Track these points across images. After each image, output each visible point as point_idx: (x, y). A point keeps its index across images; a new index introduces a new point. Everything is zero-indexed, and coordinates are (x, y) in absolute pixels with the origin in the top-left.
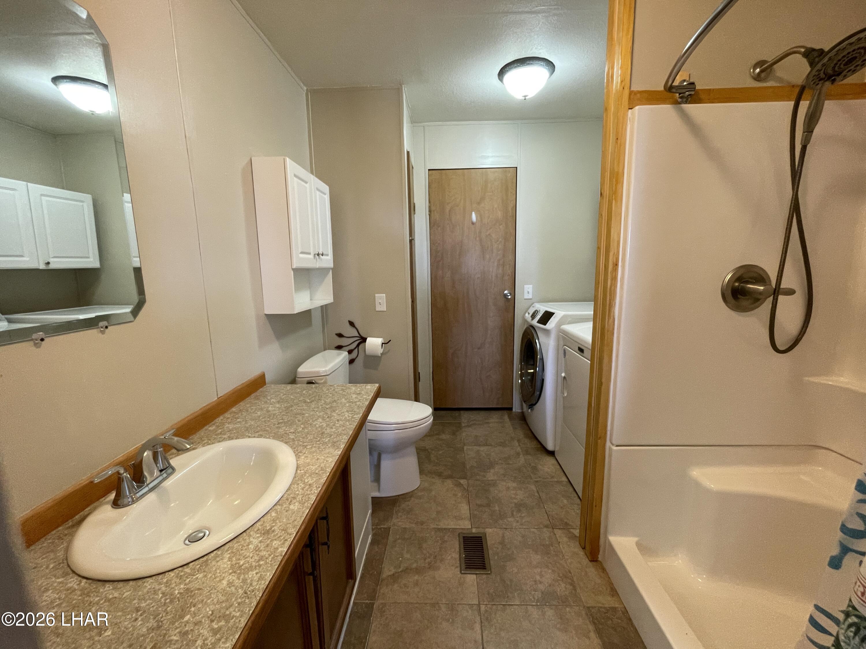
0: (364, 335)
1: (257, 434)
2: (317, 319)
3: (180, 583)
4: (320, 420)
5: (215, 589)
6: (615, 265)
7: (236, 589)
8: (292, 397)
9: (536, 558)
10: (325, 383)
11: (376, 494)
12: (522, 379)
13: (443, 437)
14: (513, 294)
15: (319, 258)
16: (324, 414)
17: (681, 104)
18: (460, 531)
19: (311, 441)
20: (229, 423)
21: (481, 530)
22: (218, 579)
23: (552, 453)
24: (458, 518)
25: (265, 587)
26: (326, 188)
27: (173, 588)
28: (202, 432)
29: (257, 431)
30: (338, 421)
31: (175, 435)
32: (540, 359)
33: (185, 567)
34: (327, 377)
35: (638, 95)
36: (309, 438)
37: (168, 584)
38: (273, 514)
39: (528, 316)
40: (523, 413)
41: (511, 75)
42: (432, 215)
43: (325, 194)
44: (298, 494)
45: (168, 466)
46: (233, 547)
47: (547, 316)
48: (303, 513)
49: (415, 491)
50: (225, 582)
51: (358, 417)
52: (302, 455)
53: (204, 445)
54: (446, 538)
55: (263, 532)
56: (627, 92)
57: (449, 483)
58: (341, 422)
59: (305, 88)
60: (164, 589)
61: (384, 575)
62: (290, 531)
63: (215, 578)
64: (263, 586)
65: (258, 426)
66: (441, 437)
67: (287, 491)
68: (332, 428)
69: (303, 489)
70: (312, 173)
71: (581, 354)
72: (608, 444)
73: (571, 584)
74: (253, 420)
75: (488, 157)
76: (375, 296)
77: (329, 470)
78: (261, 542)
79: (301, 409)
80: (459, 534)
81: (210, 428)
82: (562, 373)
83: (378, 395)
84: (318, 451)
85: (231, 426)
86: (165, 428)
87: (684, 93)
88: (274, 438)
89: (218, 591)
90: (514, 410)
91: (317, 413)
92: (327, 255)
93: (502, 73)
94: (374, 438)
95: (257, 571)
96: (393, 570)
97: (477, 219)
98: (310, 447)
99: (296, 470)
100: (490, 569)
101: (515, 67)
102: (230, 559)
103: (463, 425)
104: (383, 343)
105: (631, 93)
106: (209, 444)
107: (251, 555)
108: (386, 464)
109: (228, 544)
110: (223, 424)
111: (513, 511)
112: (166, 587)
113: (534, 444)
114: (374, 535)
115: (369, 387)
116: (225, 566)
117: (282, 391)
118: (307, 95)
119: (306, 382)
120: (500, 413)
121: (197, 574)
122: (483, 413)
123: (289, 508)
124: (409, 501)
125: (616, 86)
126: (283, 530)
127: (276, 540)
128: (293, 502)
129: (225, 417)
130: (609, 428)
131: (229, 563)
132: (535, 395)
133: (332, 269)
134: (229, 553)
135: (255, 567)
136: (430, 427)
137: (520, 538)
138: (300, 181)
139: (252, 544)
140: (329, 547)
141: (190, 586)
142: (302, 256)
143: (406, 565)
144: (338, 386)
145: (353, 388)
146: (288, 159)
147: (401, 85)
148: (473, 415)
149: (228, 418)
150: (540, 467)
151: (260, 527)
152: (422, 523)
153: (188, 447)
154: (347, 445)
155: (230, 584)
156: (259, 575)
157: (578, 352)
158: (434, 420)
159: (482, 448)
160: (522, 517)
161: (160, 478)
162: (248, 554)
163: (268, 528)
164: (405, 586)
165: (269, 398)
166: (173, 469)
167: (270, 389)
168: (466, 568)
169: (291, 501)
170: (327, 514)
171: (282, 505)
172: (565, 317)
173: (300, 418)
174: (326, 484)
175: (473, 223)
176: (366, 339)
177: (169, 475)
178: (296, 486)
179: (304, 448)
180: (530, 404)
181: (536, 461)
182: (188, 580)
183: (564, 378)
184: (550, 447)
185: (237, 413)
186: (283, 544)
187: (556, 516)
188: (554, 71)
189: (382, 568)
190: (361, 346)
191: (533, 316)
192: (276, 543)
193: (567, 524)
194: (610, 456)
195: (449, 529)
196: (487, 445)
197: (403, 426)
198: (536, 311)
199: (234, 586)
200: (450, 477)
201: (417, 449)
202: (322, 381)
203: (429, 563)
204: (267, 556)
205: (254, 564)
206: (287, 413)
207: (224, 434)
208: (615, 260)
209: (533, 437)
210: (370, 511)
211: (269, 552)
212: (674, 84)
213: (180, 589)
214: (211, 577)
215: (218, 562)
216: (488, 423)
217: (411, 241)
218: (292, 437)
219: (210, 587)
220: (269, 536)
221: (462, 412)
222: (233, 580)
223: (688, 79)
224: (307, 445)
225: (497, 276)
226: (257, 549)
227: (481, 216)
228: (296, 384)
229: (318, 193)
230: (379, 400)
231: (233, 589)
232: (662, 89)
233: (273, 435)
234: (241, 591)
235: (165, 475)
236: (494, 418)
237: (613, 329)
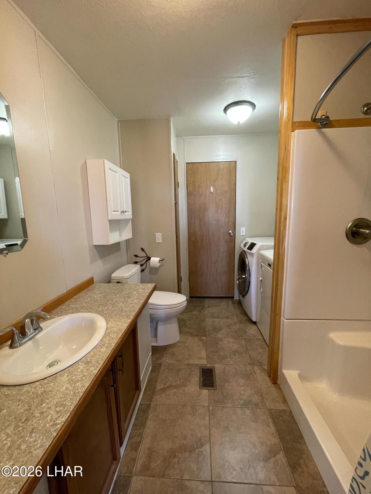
0: (149, 256)
1: (87, 310)
2: (123, 247)
3: (41, 388)
4: (121, 303)
5: (59, 391)
6: (285, 218)
7: (69, 391)
8: (107, 290)
9: (242, 381)
10: (127, 282)
11: (155, 344)
12: (239, 281)
13: (194, 313)
14: (234, 233)
15: (124, 214)
16: (124, 300)
17: (321, 128)
18: (201, 366)
19: (115, 315)
20: (72, 304)
21: (212, 365)
22: (61, 386)
23: (255, 323)
24: (200, 358)
25: (84, 391)
26: (128, 175)
27: (38, 390)
28: (58, 309)
29: (87, 309)
30: (131, 304)
31: (43, 310)
32: (248, 270)
33: (45, 380)
34: (128, 279)
35: (297, 124)
36: (114, 313)
37: (35, 388)
38: (92, 353)
39: (242, 245)
40: (240, 300)
41: (231, 111)
42: (188, 188)
43: (127, 178)
44: (106, 343)
45: (38, 326)
46: (70, 370)
47: (252, 245)
48: (108, 353)
49: (177, 343)
50: (64, 388)
51: (142, 302)
52: (110, 322)
53: (58, 316)
54: (193, 369)
55: (86, 363)
56: (290, 122)
57: (196, 339)
58: (132, 305)
59: (117, 120)
60: (33, 390)
61: (157, 389)
62: (99, 362)
63: (59, 386)
64: (83, 390)
65: (88, 306)
66: (193, 313)
67: (100, 341)
68: (127, 308)
69: (109, 340)
70: (121, 168)
71: (270, 267)
72: (282, 318)
73: (261, 396)
74: (86, 303)
75: (220, 155)
76: (155, 235)
77: (123, 330)
78: (84, 368)
79: (112, 297)
80: (200, 367)
81: (62, 307)
82: (260, 278)
83: (154, 289)
84: (119, 320)
85: (73, 306)
86: (37, 308)
87: (323, 122)
88: (96, 313)
89: (60, 393)
90: (235, 298)
91: (120, 299)
92: (129, 212)
93: (226, 109)
94: (154, 313)
95: (81, 382)
96: (163, 386)
97: (213, 191)
98: (115, 318)
99: (106, 330)
100: (216, 387)
101: (233, 106)
102: (68, 376)
103: (206, 306)
104: (160, 261)
105: (293, 123)
106: (62, 316)
107: (79, 374)
108: (161, 328)
109: (67, 368)
110: (69, 305)
111: (231, 355)
112: (34, 389)
113: (245, 318)
114: (153, 367)
115: (150, 285)
116: (65, 379)
117: (103, 287)
118: (118, 124)
119: (116, 282)
120: (226, 299)
121: (50, 383)
122: (217, 300)
123: (100, 350)
124: (173, 348)
125: (285, 119)
126: (96, 362)
127: (92, 367)
128: (103, 347)
129: (70, 301)
130: (282, 309)
131: (67, 378)
132: (246, 290)
133: (131, 219)
134: (68, 373)
135: (81, 380)
136: (185, 307)
137: (233, 370)
138: (112, 172)
139: (80, 369)
140: (123, 372)
141: (47, 389)
142: (113, 213)
143: (169, 383)
144: (133, 284)
145: (141, 286)
146: (106, 161)
147: (170, 117)
148: (212, 301)
149: (72, 302)
150: (247, 330)
151: (84, 360)
152: (180, 361)
153: (49, 317)
154: (135, 317)
155: (67, 389)
156: (82, 385)
157: (268, 266)
158: (187, 303)
159: (215, 320)
160: (236, 359)
161: (35, 333)
162: (77, 374)
163: (88, 361)
164: (169, 395)
165: (95, 291)
166: (42, 329)
167: (96, 285)
168: (202, 386)
169: (102, 347)
170: (122, 353)
171: (97, 349)
172: (262, 246)
173: (111, 302)
174: (121, 338)
175: (211, 193)
176: (150, 258)
177: (39, 332)
178: (105, 339)
179: (111, 319)
180: (243, 295)
181: (246, 327)
182: (46, 386)
183: (261, 280)
184: (254, 320)
185: (77, 299)
186: (96, 369)
187: (255, 358)
188: (255, 108)
189: (156, 385)
190: (148, 262)
191: (245, 245)
192: (92, 369)
193: (261, 363)
194: (283, 325)
195: (195, 364)
196: (218, 318)
197: (170, 307)
198: (247, 242)
199: (69, 390)
200: (197, 335)
201: (178, 319)
202: (125, 281)
203: (183, 383)
204: (87, 375)
205: (80, 379)
206: (104, 299)
207: (70, 310)
208: (285, 216)
209: (246, 314)
210: (150, 354)
211: (88, 373)
212: (316, 117)
213: (41, 391)
214: (57, 385)
215: (61, 377)
216: (220, 305)
217: (175, 204)
218: (105, 312)
219: (56, 390)
220: (89, 365)
221: (205, 299)
222: (69, 387)
223: (326, 115)
224: (113, 317)
225: (225, 223)
226: (82, 371)
227: (216, 189)
228: (111, 283)
229: (123, 178)
230: (155, 292)
231: (68, 391)
232: (310, 120)
233: (96, 311)
234: (72, 393)
235: (37, 332)
236: (224, 304)
237: (284, 254)
